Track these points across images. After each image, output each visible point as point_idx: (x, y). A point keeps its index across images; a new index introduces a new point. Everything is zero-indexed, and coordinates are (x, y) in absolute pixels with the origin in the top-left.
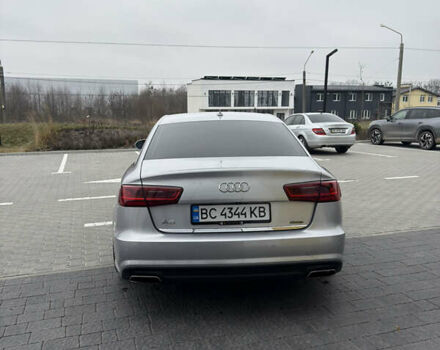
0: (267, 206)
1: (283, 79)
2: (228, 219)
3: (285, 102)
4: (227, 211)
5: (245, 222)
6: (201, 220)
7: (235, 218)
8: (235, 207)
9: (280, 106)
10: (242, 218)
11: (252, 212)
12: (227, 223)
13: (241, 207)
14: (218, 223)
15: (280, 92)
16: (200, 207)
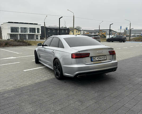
0: (105, 56)
1: (37, 24)
2: (99, 60)
3: (38, 32)
4: (98, 58)
5: (102, 60)
6: (93, 60)
7: (100, 59)
8: (100, 57)
9: (36, 33)
10: (101, 59)
11: (103, 58)
12: (99, 61)
13: (101, 57)
14: (97, 61)
15: (36, 28)
16: (93, 57)
